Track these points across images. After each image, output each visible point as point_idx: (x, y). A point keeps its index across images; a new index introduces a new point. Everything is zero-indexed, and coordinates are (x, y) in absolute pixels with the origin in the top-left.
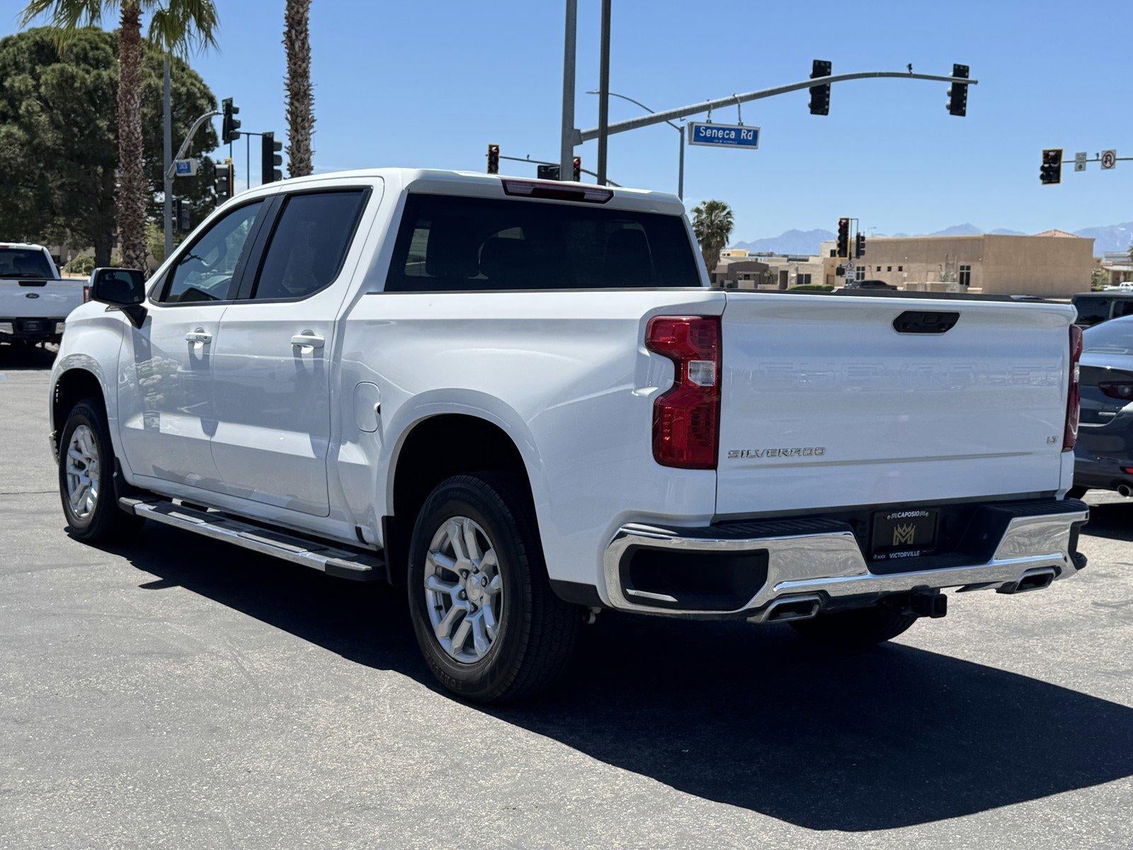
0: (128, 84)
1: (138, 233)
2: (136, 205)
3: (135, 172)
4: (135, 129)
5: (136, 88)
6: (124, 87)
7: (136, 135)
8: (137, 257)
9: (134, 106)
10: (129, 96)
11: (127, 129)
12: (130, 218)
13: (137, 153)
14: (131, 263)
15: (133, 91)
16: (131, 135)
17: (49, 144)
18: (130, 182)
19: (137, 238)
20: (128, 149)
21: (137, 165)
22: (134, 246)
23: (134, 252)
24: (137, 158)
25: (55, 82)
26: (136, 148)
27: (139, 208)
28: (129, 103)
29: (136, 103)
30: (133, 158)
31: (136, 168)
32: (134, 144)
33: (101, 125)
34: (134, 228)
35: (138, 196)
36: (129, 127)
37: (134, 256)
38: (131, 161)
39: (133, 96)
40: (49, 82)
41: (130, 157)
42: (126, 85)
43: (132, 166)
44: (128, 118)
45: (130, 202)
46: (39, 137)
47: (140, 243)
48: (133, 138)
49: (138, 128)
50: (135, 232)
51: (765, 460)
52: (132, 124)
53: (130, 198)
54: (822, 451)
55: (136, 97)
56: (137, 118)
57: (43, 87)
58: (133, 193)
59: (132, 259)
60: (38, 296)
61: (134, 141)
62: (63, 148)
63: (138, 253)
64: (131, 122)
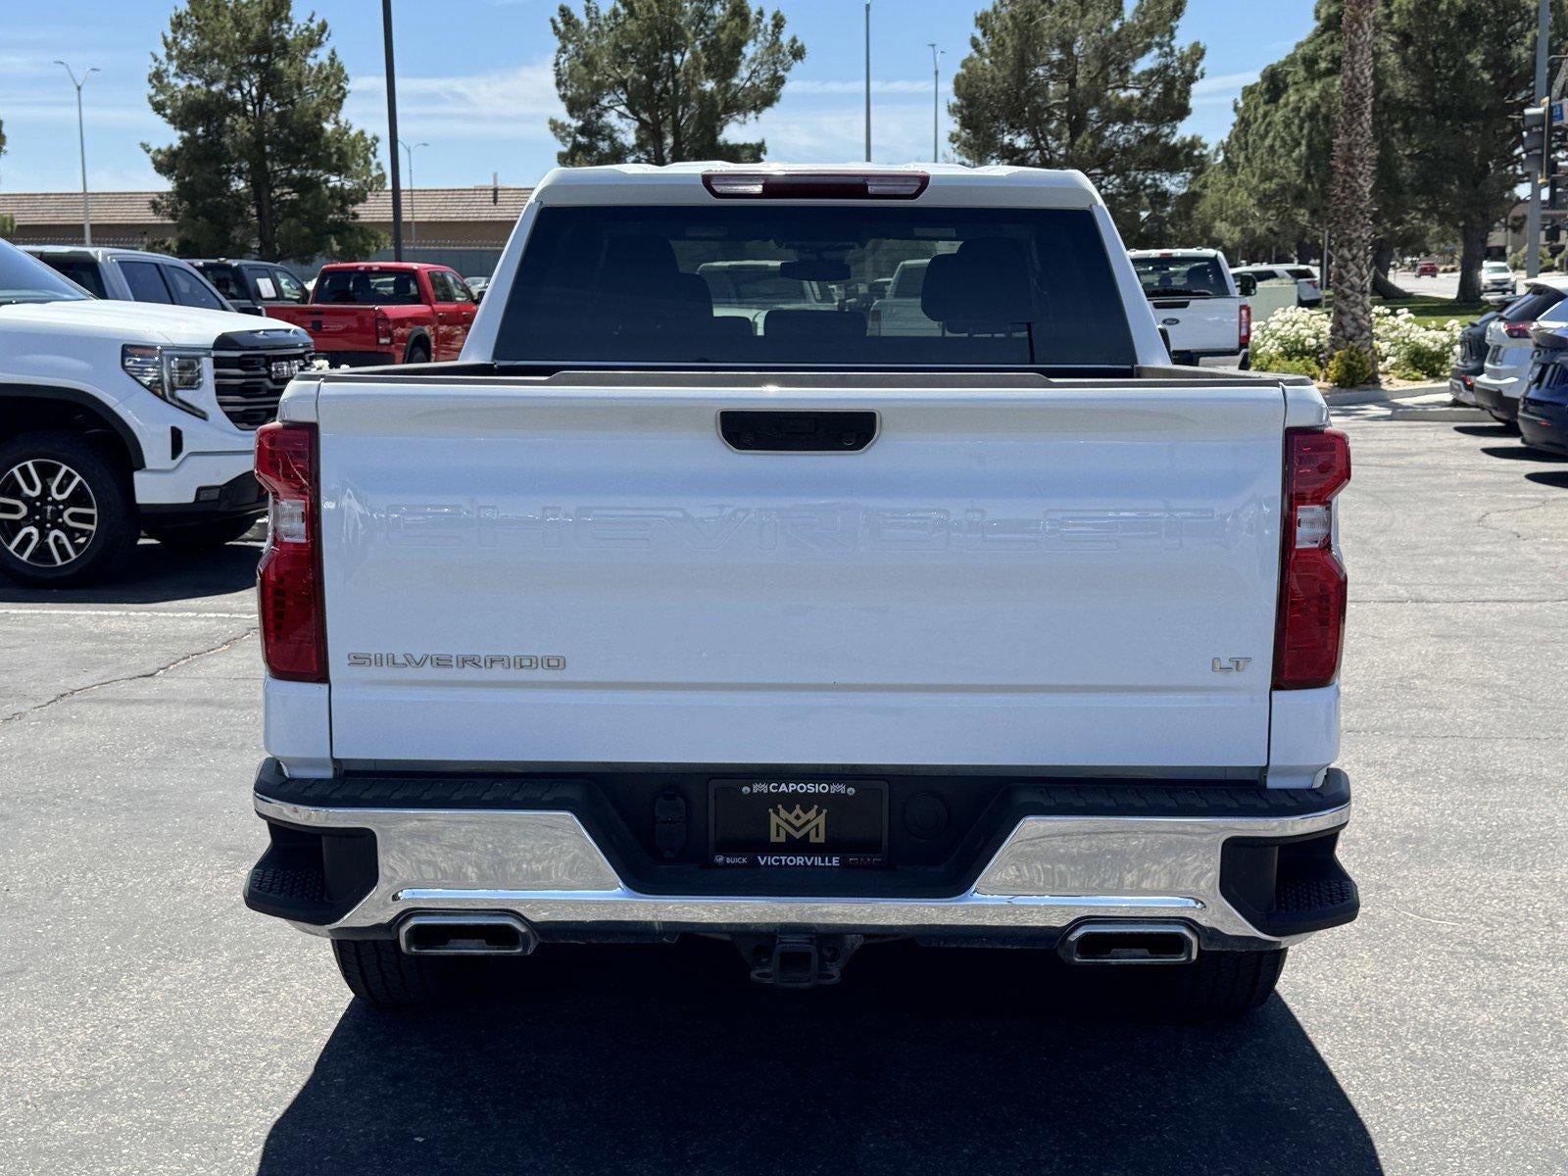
0: (1356, 8)
1: (1357, 222)
2: (1357, 182)
3: (1357, 134)
4: (1362, 72)
5: (1366, 12)
6: (1350, 12)
7: (1363, 81)
8: (1354, 258)
9: (1362, 39)
10: (1355, 26)
11: (1350, 73)
12: (1346, 201)
13: (1363, 106)
14: (1346, 267)
15: (1362, 18)
16: (1354, 82)
17: (1400, 95)
18: (1350, 150)
19: (1355, 230)
20: (1350, 102)
21: (1360, 124)
22: (1351, 242)
23: (1350, 250)
24: (1362, 114)
25: (1411, 7)
26: (1362, 99)
27: (1361, 186)
28: (1356, 36)
29: (1365, 33)
30: (1355, 115)
31: (1359, 128)
32: (1358, 95)
33: (1472, 62)
34: (1352, 216)
35: (1360, 168)
36: (1353, 69)
37: (1349, 256)
38: (1353, 119)
39: (1361, 26)
40: (1404, 8)
41: (1351, 113)
42: (1352, 10)
43: (1354, 126)
44: (1353, 57)
45: (1348, 179)
46: (1388, 87)
47: (1359, 237)
48: (1358, 86)
49: (1366, 70)
50: (1353, 222)
51: (429, 672)
52: (1357, 65)
53: (1348, 174)
54: (560, 664)
55: (1366, 25)
56: (1365, 56)
57: (1396, 16)
58: (1353, 165)
59: (1347, 261)
60: (1177, 322)
61: (1359, 89)
62: (1419, 99)
63: (1355, 251)
64: (1356, 62)
